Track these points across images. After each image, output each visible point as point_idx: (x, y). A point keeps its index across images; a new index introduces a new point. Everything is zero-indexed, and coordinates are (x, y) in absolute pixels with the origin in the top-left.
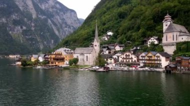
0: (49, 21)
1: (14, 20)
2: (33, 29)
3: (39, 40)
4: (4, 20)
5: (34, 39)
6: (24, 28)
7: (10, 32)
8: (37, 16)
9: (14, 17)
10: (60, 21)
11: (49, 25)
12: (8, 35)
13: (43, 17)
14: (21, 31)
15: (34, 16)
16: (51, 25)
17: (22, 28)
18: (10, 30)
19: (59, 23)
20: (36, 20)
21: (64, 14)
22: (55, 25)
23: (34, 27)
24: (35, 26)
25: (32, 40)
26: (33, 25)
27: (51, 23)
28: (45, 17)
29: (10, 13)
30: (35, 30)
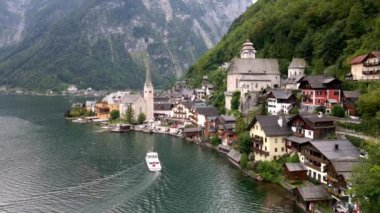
0: (196, 23)
1: (135, 28)
2: (166, 41)
3: (174, 61)
4: (120, 30)
5: (165, 59)
6: (151, 40)
7: (130, 50)
8: (174, 16)
9: (135, 22)
10: (217, 20)
11: (195, 31)
12: (127, 55)
13: (184, 17)
14: (146, 47)
15: (168, 18)
16: (199, 31)
17: (147, 40)
18: (130, 46)
19: (215, 24)
20: (171, 25)
21: (226, 6)
22: (207, 29)
23: (168, 37)
24: (170, 35)
25: (162, 61)
26: (166, 33)
27: (199, 27)
28: (188, 16)
29: (130, 17)
30: (169, 43)
